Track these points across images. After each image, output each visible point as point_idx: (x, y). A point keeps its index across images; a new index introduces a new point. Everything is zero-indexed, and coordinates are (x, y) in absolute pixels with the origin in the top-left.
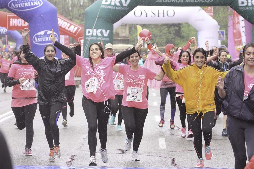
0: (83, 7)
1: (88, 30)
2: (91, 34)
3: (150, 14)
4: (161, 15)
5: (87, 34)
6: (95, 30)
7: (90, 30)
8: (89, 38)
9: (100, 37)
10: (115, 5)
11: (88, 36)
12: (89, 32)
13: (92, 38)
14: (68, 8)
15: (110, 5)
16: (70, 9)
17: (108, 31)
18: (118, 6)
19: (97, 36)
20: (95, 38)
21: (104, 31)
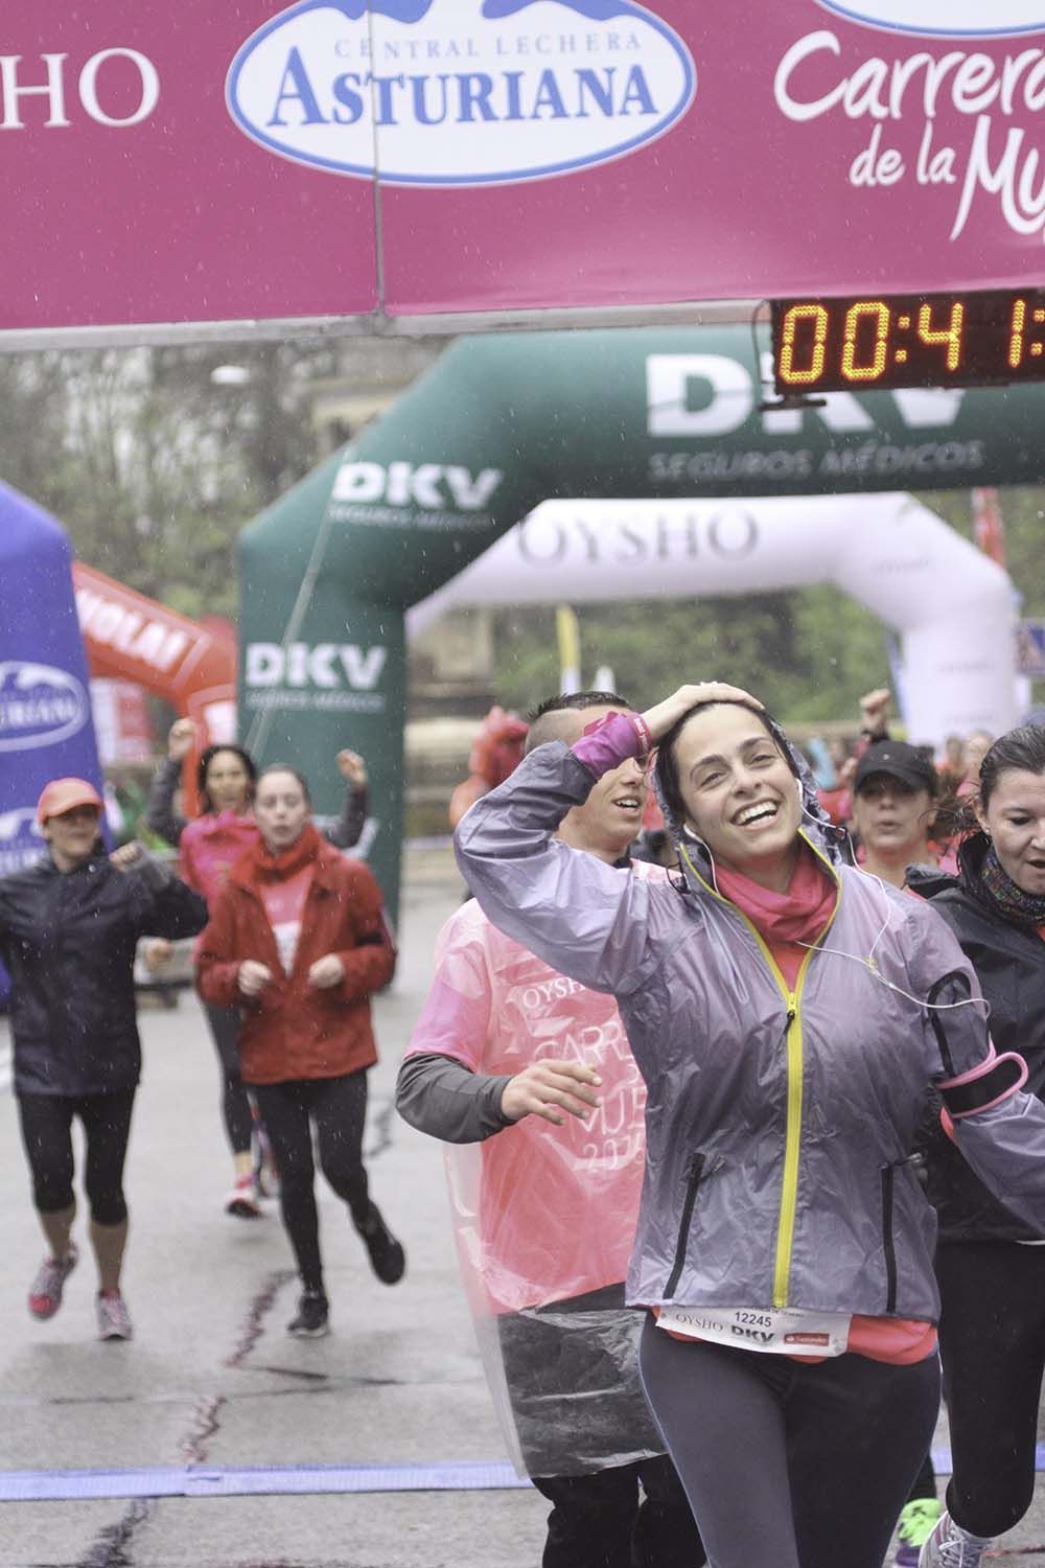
0: (219, 510)
1: (256, 653)
2: (273, 676)
3: (611, 543)
4: (677, 546)
5: (255, 677)
6: (298, 652)
7: (271, 652)
8: (268, 702)
9: (327, 690)
10: (413, 506)
11: (261, 689)
12: (265, 665)
13: (285, 700)
14: (130, 520)
15: (382, 502)
16: (143, 524)
17: (377, 657)
18: (430, 511)
19: (312, 687)
20: (302, 700)
21: (351, 656)
